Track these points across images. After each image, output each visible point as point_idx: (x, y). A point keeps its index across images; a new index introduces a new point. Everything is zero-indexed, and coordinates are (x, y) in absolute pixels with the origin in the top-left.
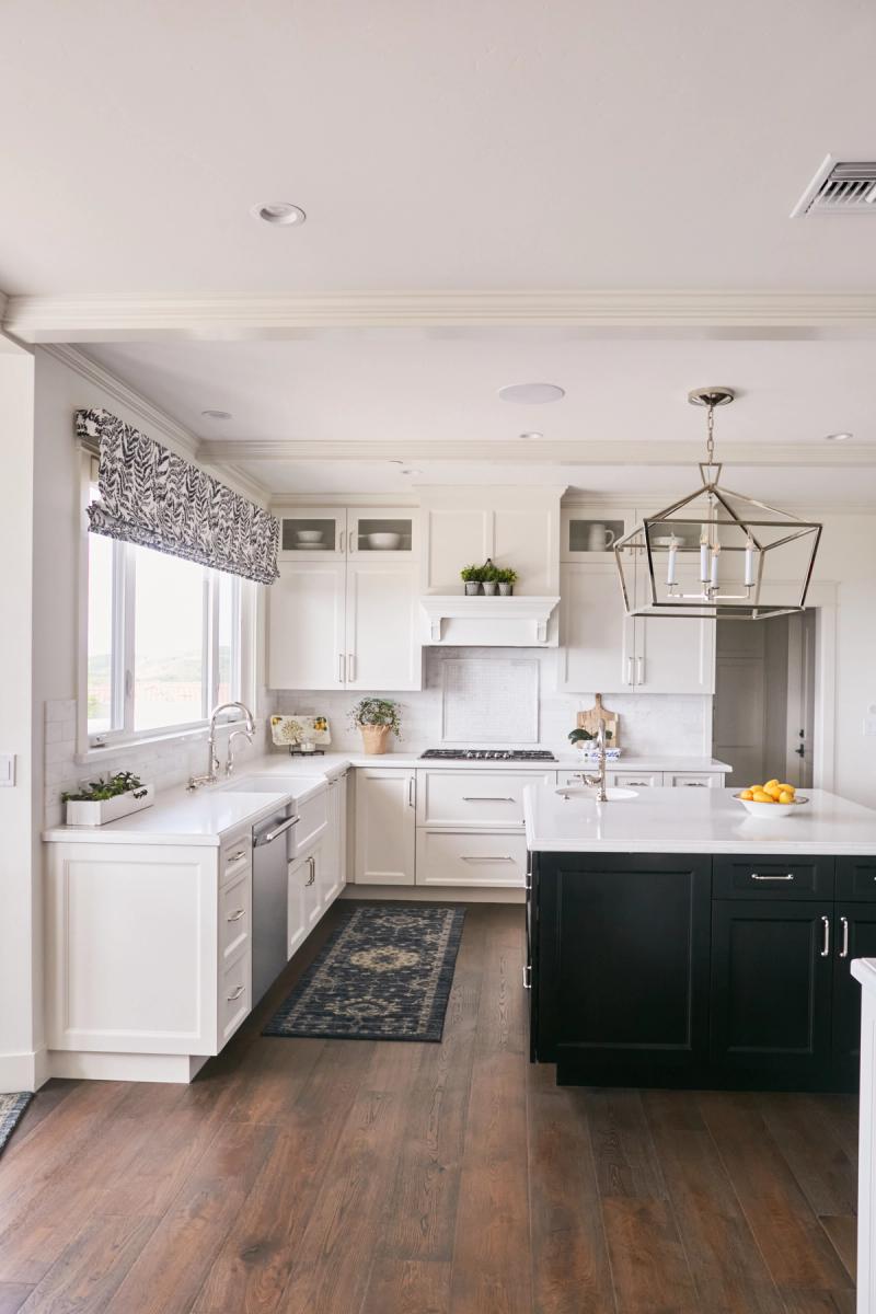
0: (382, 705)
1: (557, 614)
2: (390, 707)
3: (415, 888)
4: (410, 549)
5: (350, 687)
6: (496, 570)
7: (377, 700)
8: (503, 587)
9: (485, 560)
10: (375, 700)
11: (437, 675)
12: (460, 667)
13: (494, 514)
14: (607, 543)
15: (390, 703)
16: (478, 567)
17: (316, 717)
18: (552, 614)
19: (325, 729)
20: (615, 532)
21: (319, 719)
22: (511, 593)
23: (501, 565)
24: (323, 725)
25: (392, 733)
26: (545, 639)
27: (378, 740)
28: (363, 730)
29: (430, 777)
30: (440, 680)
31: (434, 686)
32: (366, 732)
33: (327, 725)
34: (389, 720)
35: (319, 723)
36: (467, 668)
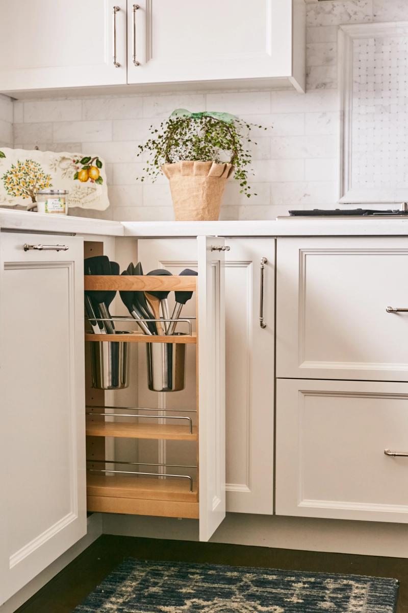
0: (211, 125)
2: (228, 128)
3: (274, 520)
5: (138, 76)
7: (202, 116)
10: (195, 116)
11: (328, 60)
12: (378, 41)
15: (227, 120)
17: (80, 156)
19: (99, 180)
21: (85, 160)
24: (94, 173)
25: (233, 181)
27: (201, 195)
28: (169, 174)
29: (311, 260)
30: (336, 72)
31: (323, 86)
32: (177, 177)
33: (102, 172)
34: (226, 156)
35: (88, 169)
36: (393, 41)
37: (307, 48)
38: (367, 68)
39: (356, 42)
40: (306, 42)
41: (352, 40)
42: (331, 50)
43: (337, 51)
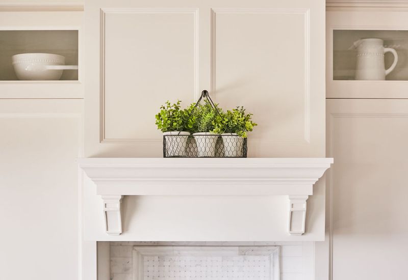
1: (323, 187)
4: (77, 79)
6: (217, 112)
8: (231, 142)
9: (198, 94)
13: (213, 15)
14: (387, 67)
16: (185, 106)
18: (316, 187)
20: (397, 50)
22: (244, 153)
23: (226, 104)
26: (303, 230)
36: (171, 259)
37: (111, 261)
38: (154, 276)
39: (146, 258)
40: (110, 257)
41: (143, 256)
42: (128, 262)
43: (132, 264)
